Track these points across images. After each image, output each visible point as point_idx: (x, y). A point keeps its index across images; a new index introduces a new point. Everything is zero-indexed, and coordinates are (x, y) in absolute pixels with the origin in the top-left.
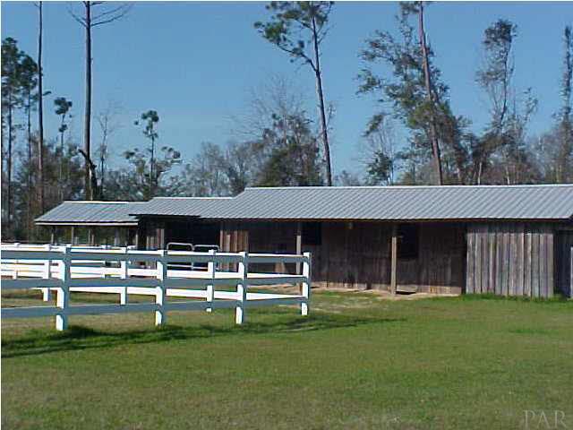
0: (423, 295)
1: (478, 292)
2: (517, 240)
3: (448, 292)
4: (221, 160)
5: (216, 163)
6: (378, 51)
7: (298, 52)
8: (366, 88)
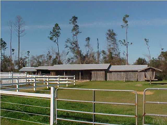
0: (84, 81)
1: (95, 80)
2: (99, 72)
3: (88, 81)
4: (35, 58)
5: (34, 59)
6: (68, 41)
7: (55, 41)
8: (66, 47)
